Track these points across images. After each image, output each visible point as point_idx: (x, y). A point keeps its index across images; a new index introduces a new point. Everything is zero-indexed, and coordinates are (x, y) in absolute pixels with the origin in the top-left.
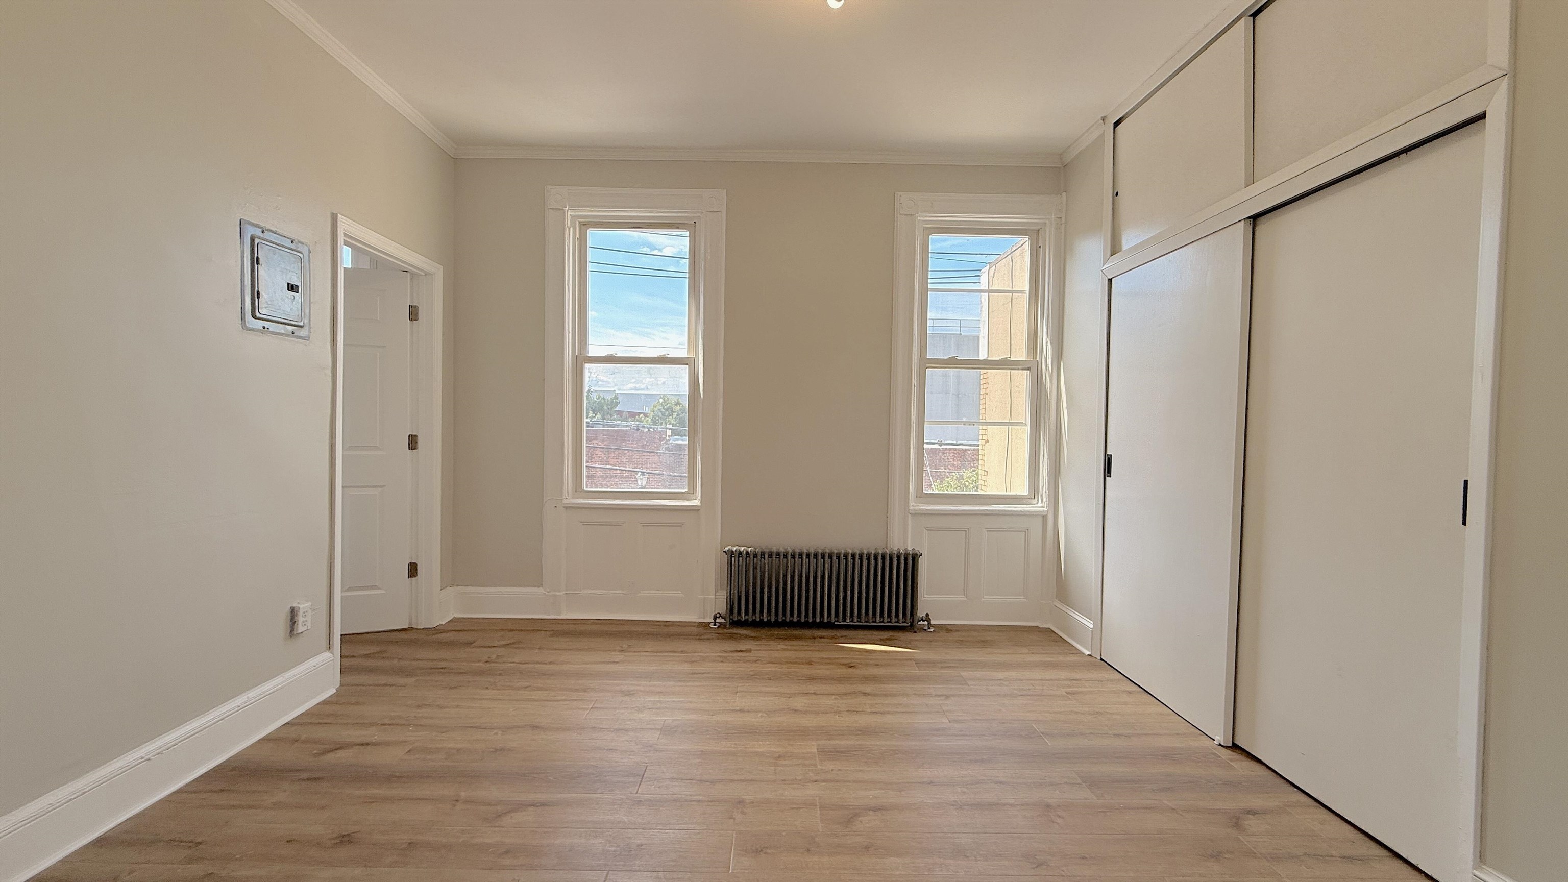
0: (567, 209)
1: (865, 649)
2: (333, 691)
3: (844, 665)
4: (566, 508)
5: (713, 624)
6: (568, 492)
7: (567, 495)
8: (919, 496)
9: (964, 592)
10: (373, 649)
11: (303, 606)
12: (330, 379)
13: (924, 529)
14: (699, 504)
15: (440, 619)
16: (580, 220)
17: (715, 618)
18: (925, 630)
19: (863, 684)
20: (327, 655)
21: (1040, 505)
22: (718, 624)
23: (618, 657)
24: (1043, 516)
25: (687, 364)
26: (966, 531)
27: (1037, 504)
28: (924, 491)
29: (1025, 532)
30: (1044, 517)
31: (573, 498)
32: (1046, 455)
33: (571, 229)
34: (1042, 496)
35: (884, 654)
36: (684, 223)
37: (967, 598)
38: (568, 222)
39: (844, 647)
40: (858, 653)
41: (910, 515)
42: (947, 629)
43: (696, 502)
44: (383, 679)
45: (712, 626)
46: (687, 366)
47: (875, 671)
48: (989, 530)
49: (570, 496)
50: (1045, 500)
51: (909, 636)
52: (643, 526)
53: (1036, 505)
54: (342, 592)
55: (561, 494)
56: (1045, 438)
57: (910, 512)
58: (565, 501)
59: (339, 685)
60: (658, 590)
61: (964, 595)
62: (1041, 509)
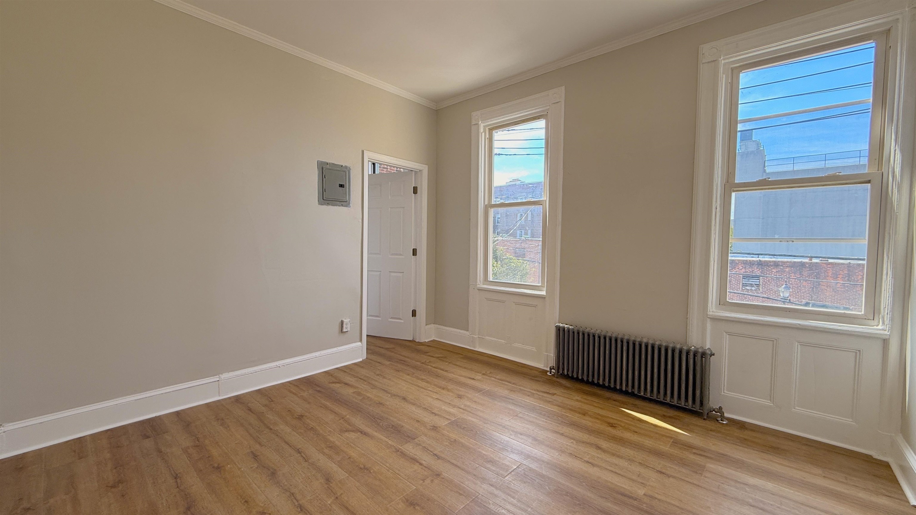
0: (480, 123)
1: (640, 419)
2: (361, 360)
3: (609, 423)
4: (479, 290)
5: (549, 372)
6: (480, 281)
7: (479, 283)
8: (721, 303)
9: (771, 397)
10: (392, 346)
11: (346, 321)
12: (361, 224)
13: (725, 333)
14: (545, 294)
15: (424, 339)
16: (488, 127)
17: (551, 369)
18: (718, 420)
19: (605, 440)
20: (359, 343)
21: (880, 327)
22: (552, 373)
23: (479, 377)
24: (884, 340)
25: (542, 205)
26: (773, 341)
27: (877, 326)
28: (727, 300)
29: (856, 353)
30: (885, 342)
31: (483, 284)
32: (890, 273)
33: (483, 134)
34: (883, 318)
35: (653, 427)
36: (541, 115)
37: (773, 404)
38: (482, 130)
39: (625, 412)
40: (630, 419)
41: (708, 320)
42: (742, 425)
43: (544, 293)
44: (380, 359)
45: (548, 374)
46: (542, 206)
47: (627, 435)
48: (803, 344)
49: (481, 283)
50: (887, 322)
51: (695, 420)
52: (515, 304)
53: (875, 327)
54: (367, 316)
55: (476, 282)
56: (890, 256)
57: (708, 317)
58: (478, 286)
59: (365, 358)
60: (523, 344)
61: (771, 401)
62: (882, 332)
